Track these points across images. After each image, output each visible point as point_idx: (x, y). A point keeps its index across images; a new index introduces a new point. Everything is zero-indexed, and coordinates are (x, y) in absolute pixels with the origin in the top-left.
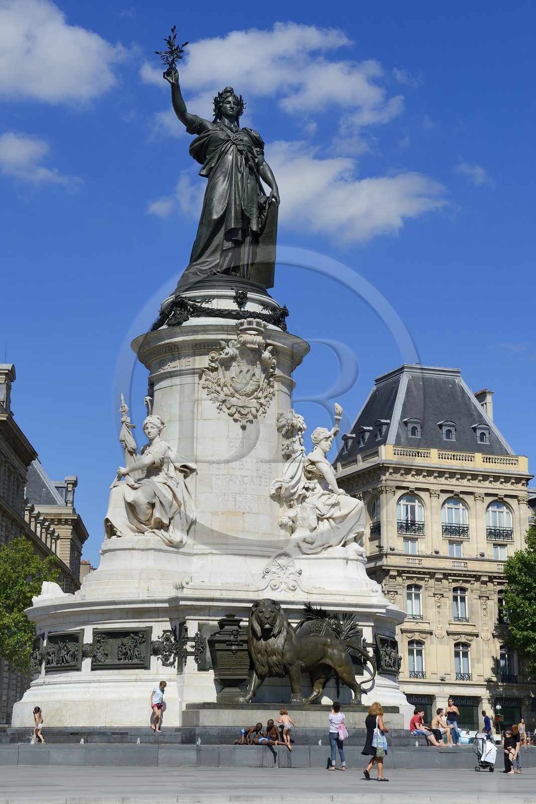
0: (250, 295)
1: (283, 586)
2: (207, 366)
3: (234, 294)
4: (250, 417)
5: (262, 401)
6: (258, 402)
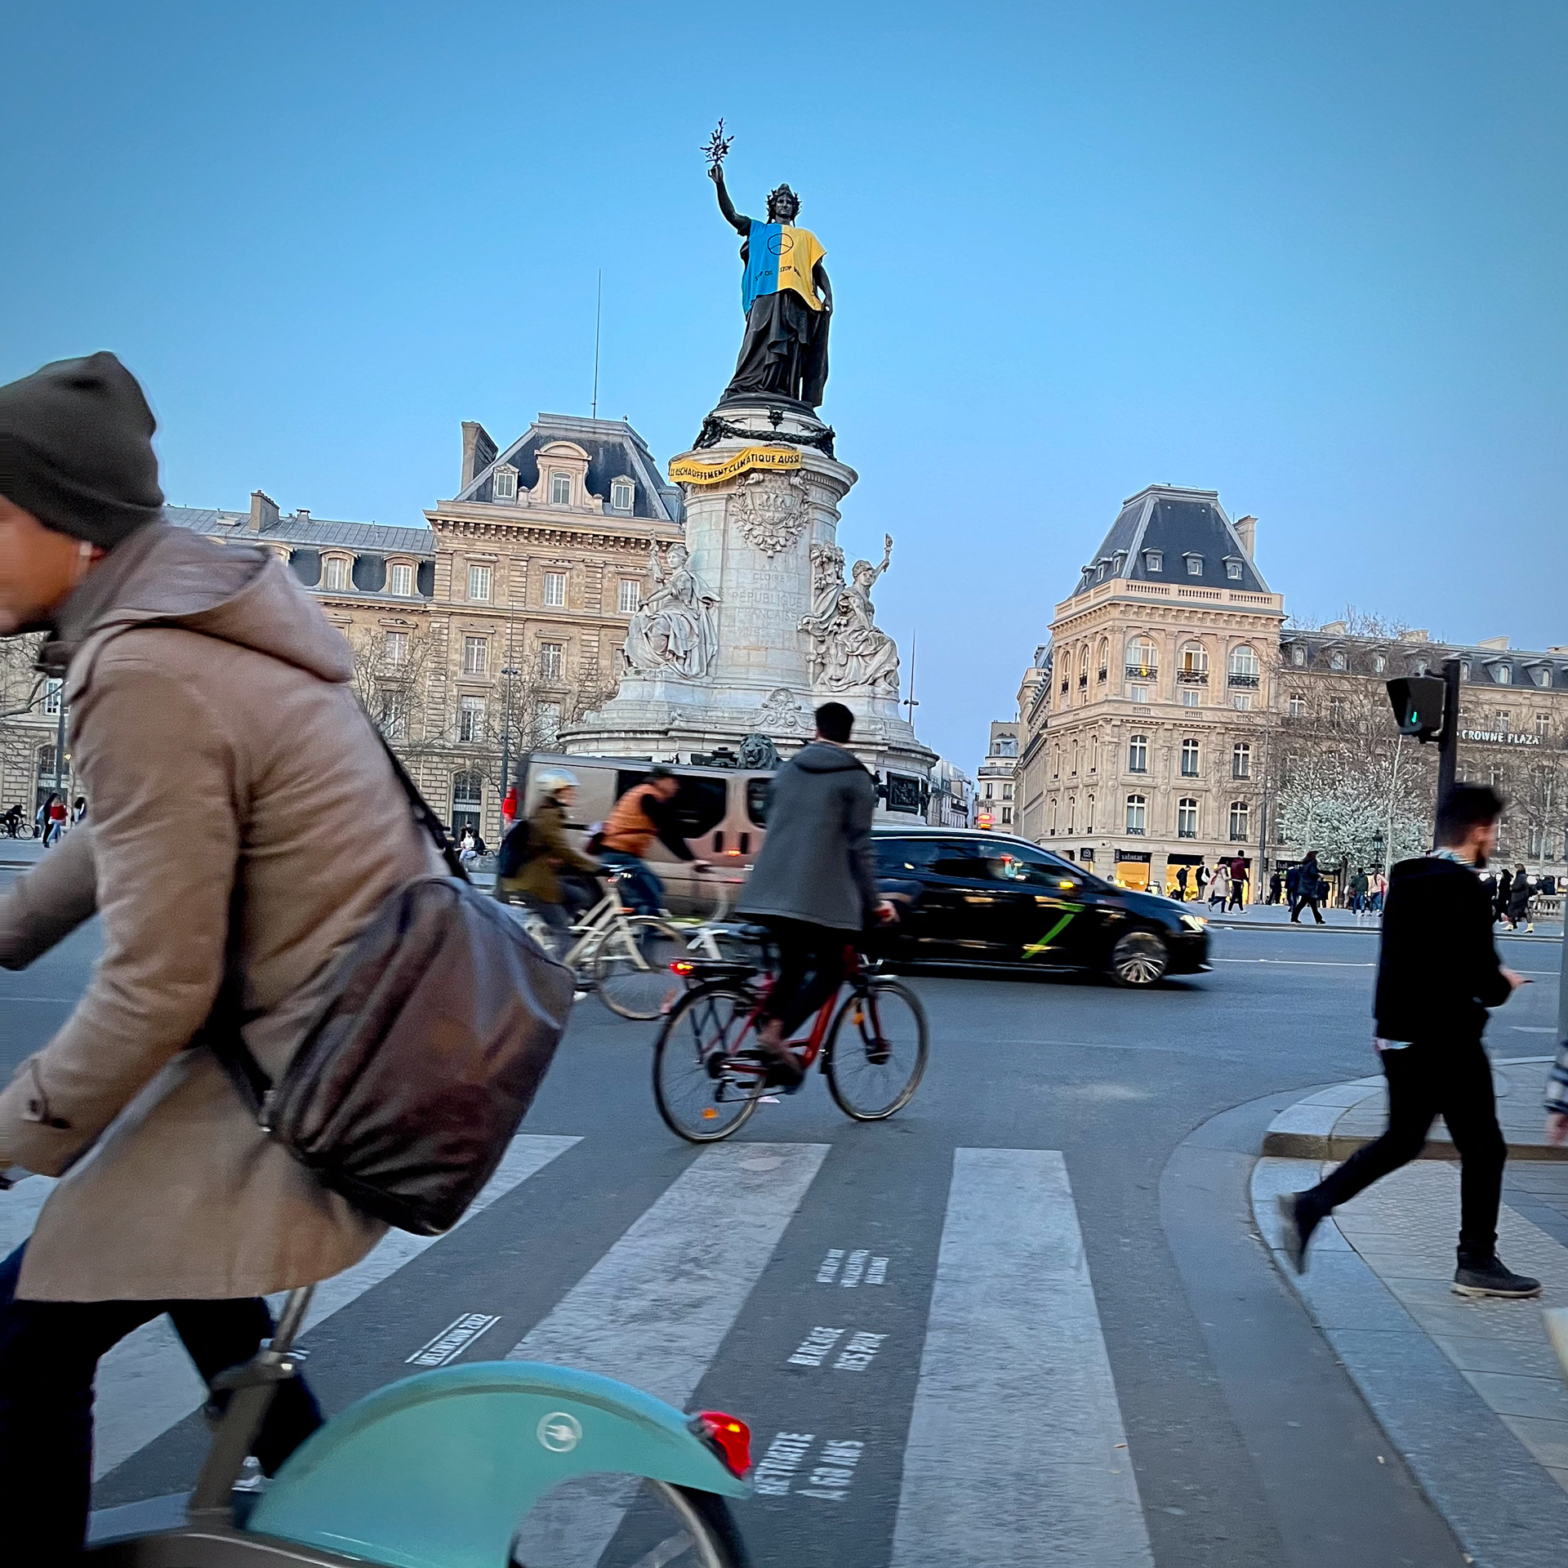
0: (785, 414)
1: (782, 722)
2: (735, 492)
3: (769, 414)
4: (778, 547)
5: (793, 530)
6: (788, 532)
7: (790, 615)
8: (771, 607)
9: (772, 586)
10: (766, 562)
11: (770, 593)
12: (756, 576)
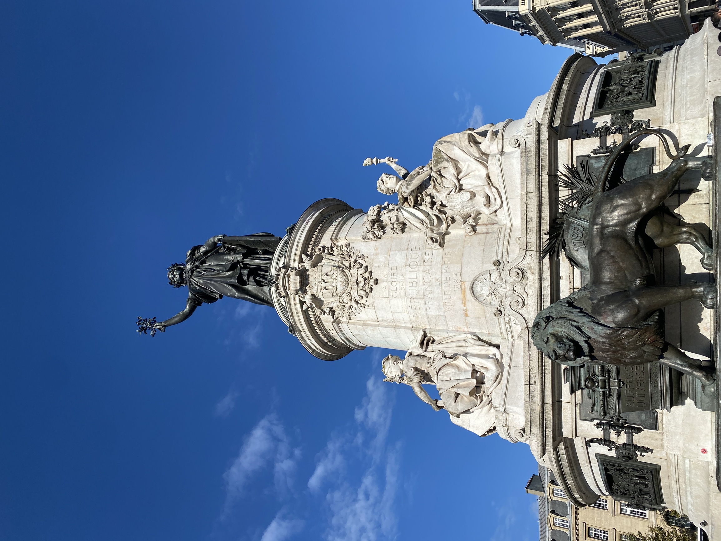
1: (518, 288)
2: (330, 316)
4: (367, 275)
5: (352, 260)
6: (354, 266)
7: (427, 258)
8: (421, 279)
9: (402, 278)
10: (381, 285)
11: (408, 280)
12: (395, 294)
